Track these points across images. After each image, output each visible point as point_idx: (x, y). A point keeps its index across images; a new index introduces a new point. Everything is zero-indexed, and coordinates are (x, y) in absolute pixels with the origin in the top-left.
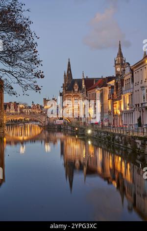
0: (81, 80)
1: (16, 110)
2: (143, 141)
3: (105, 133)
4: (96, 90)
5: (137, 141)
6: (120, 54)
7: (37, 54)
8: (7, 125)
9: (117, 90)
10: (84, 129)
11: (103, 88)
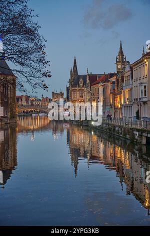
0: (86, 76)
1: (27, 103)
3: (107, 125)
4: (99, 85)
5: (135, 132)
6: (121, 53)
9: (118, 86)
10: (88, 121)
11: (106, 83)
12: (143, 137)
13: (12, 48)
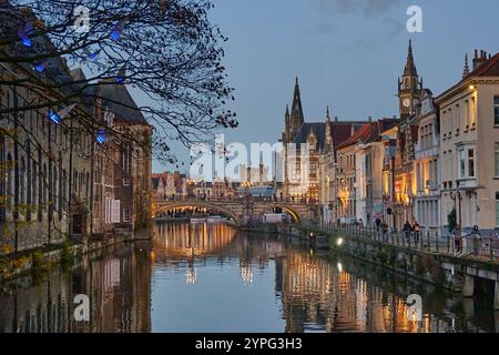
0: (324, 125)
1: (179, 190)
2: (460, 267)
3: (374, 246)
4: (356, 148)
5: (446, 266)
6: (411, 69)
7: (223, 75)
8: (159, 223)
9: (403, 149)
10: (329, 236)
11: (373, 143)
12: (467, 278)
13: (144, 57)
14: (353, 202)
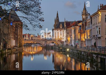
0: (64, 22)
1: (29, 38)
2: (97, 55)
3: (76, 51)
4: (72, 28)
5: (94, 55)
6: (85, 9)
7: (41, 9)
8: (24, 46)
9: (83, 28)
10: (65, 49)
11: (76, 27)
12: (99, 58)
13: (21, 5)
14: (71, 41)
